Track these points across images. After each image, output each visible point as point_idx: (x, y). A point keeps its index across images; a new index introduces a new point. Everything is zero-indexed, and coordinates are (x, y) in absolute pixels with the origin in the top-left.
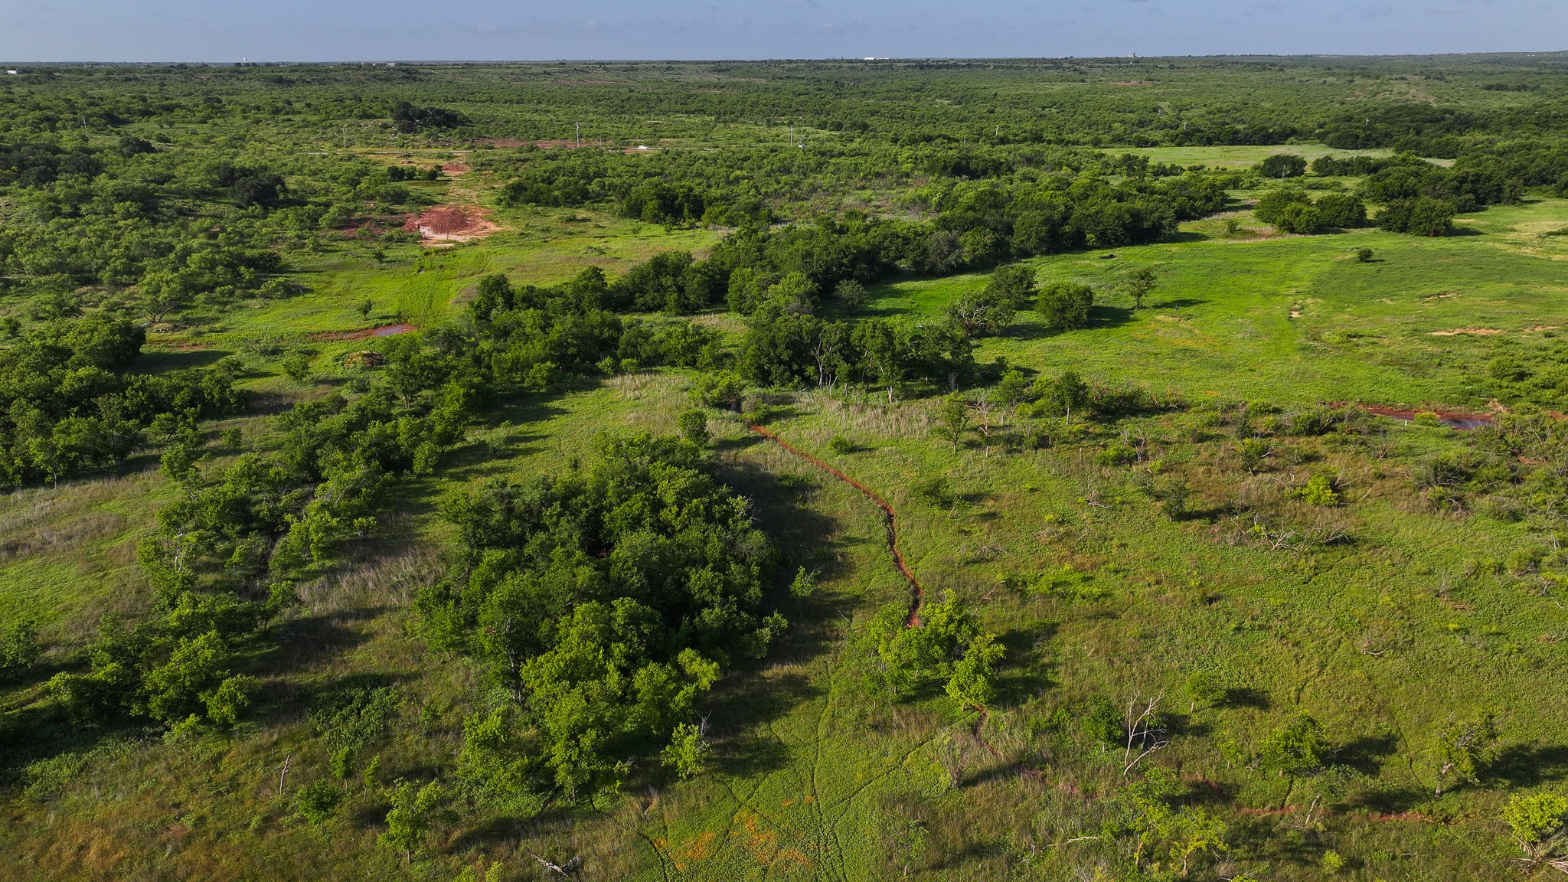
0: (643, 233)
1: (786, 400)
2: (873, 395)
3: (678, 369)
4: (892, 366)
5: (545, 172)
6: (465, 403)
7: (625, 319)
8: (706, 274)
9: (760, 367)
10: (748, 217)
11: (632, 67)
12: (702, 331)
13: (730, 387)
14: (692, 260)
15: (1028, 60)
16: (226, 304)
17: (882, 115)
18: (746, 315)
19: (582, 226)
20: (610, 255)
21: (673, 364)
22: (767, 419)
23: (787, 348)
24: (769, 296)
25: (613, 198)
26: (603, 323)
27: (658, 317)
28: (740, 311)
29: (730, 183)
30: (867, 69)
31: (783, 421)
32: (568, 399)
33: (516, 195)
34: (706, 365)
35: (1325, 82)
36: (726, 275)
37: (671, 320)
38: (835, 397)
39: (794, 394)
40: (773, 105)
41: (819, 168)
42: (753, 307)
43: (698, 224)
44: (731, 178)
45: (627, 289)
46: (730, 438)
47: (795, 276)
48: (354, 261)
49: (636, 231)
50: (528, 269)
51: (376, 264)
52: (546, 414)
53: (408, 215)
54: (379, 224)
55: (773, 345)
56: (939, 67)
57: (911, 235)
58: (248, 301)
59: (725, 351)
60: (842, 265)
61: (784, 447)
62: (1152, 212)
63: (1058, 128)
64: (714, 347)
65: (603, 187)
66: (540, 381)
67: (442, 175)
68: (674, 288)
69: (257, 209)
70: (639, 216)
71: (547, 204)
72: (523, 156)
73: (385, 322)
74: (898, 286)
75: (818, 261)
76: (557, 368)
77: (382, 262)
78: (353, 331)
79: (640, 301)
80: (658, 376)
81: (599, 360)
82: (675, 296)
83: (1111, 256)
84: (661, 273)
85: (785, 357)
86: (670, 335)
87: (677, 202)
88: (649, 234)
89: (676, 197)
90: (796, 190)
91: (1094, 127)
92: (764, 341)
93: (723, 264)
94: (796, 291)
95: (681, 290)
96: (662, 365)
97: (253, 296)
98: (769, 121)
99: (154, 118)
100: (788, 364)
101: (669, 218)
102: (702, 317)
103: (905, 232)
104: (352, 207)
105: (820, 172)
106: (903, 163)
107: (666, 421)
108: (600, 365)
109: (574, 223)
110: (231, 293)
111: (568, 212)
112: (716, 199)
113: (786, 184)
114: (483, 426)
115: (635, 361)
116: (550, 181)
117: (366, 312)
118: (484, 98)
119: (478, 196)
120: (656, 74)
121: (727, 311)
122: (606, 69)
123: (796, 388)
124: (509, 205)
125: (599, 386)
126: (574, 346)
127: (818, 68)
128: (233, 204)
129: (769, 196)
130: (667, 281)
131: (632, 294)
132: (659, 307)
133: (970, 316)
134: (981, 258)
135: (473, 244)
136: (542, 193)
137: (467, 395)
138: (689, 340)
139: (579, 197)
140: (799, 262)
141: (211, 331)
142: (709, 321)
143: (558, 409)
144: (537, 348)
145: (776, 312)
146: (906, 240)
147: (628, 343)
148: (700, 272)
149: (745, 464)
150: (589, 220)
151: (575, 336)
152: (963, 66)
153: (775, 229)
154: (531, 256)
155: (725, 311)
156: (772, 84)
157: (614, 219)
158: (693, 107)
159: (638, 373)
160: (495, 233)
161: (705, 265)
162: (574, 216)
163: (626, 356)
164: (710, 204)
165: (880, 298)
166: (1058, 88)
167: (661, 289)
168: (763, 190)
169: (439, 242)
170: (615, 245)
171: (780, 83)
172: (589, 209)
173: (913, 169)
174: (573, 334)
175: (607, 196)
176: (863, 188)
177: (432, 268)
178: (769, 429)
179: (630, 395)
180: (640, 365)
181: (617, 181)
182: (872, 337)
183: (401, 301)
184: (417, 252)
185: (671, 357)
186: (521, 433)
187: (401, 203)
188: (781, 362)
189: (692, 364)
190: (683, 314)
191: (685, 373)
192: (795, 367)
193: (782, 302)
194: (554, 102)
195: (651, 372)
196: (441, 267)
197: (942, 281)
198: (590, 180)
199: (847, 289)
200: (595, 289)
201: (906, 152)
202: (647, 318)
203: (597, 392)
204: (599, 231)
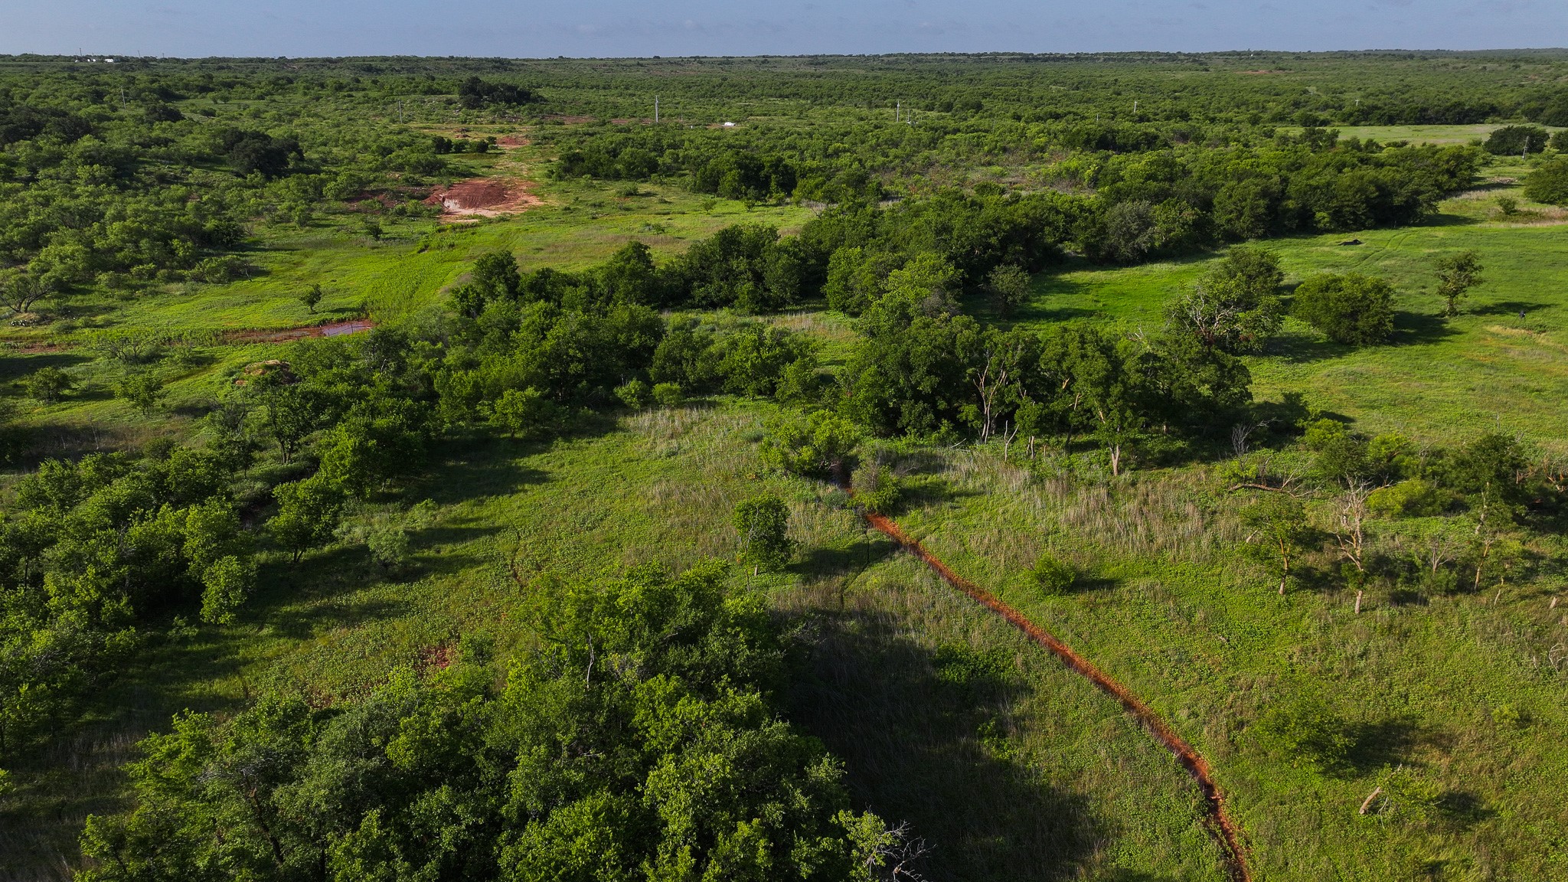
0: (717, 209)
1: (932, 465)
2: (1082, 459)
3: (746, 401)
4: (1122, 411)
5: (611, 143)
6: (354, 464)
7: (672, 319)
8: (795, 255)
9: (882, 404)
10: (851, 191)
11: (727, 61)
12: (787, 339)
13: (832, 442)
14: (777, 238)
15: (1140, 53)
16: (136, 288)
17: (995, 97)
18: (855, 315)
19: (644, 202)
20: (671, 233)
21: (738, 392)
22: (900, 503)
23: (929, 373)
24: (889, 287)
25: (687, 172)
26: (633, 325)
27: (724, 315)
28: (844, 309)
29: (828, 156)
30: (970, 61)
31: (928, 510)
32: (557, 452)
33: (572, 166)
34: (791, 396)
35: (1485, 68)
36: (823, 258)
37: (740, 320)
38: (1014, 461)
39: (939, 451)
40: (874, 90)
41: (933, 144)
42: (864, 304)
43: (788, 200)
44: (830, 151)
45: (682, 275)
46: (830, 546)
47: (930, 257)
48: (345, 237)
49: (708, 207)
50: (560, 249)
51: (370, 240)
52: (508, 482)
53: (436, 187)
54: (397, 196)
55: (906, 367)
56: (1046, 60)
57: (1075, 210)
58: (173, 286)
59: (821, 370)
60: (989, 246)
61: (938, 570)
62: (1402, 184)
63: (1202, 107)
64: (805, 367)
65: (676, 160)
66: (513, 421)
67: (496, 148)
68: (749, 274)
69: (257, 177)
70: (715, 191)
71: (607, 177)
72: (591, 130)
73: (336, 317)
74: (1067, 277)
75: (959, 237)
76: (544, 397)
77: (378, 239)
78: (282, 330)
79: (699, 292)
80: (712, 413)
81: (619, 383)
82: (749, 285)
83: (1356, 242)
84: (730, 254)
85: (925, 387)
86: (734, 345)
87: (762, 174)
88: (725, 210)
89: (761, 167)
90: (908, 164)
91: (1243, 108)
92: (890, 359)
93: (820, 242)
94: (931, 280)
95: (758, 277)
96: (721, 393)
97: (181, 279)
98: (870, 103)
99: (211, 94)
100: (930, 399)
101: (752, 192)
102: (788, 317)
103: (1067, 205)
104: (371, 177)
105: (935, 148)
106: (1033, 138)
107: (717, 503)
108: (620, 392)
109: (635, 198)
110: (152, 275)
111: (628, 185)
112: (811, 170)
113: (896, 157)
114: (390, 506)
115: (676, 386)
116: (614, 153)
117: (311, 302)
118: (570, 84)
119: (530, 170)
120: (751, 67)
121: (826, 308)
122: (701, 63)
123: (943, 442)
124: (560, 178)
125: (613, 428)
126: (580, 361)
127: (919, 61)
128: (232, 172)
129: (875, 171)
130: (739, 264)
131: (688, 281)
132: (727, 302)
133: (1211, 321)
134: (1179, 241)
135: (503, 220)
136: (601, 164)
137: (360, 450)
138: (765, 355)
139: (645, 170)
140: (930, 237)
141: (87, 325)
142: (798, 324)
143: (535, 472)
144: (517, 363)
145: (903, 316)
146: (1070, 218)
147: (669, 357)
148: (788, 252)
149: (861, 614)
150: (654, 195)
151: (580, 345)
152: (1071, 59)
153: (884, 206)
154: (569, 233)
155: (821, 309)
156: (871, 74)
157: (685, 194)
158: (787, 91)
159: (680, 405)
160: (535, 208)
161: (794, 243)
162: (635, 190)
163: (663, 378)
164: (803, 176)
165: (1046, 293)
166: (1180, 76)
167: (731, 276)
168: (868, 164)
169: (462, 217)
170: (679, 222)
171: (879, 73)
172: (655, 183)
173: (1049, 142)
174: (578, 342)
175: (680, 169)
176: (990, 164)
177: (439, 247)
178: (902, 526)
179: (662, 447)
180: (686, 393)
181: (693, 152)
182: (1083, 356)
183: (375, 289)
184: (429, 228)
185: (736, 380)
186: (455, 520)
187: (430, 174)
188: (918, 396)
189: (769, 392)
190: (761, 313)
191: (758, 408)
192: (942, 405)
193: (911, 295)
194: (642, 88)
195: (700, 405)
196: (452, 246)
197: (1129, 272)
198: (661, 151)
199: (1005, 279)
200: (634, 274)
201: (1034, 128)
202: (707, 317)
203: (609, 440)
204: (664, 207)
